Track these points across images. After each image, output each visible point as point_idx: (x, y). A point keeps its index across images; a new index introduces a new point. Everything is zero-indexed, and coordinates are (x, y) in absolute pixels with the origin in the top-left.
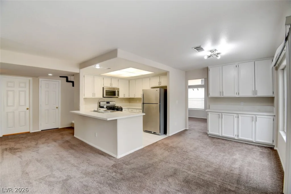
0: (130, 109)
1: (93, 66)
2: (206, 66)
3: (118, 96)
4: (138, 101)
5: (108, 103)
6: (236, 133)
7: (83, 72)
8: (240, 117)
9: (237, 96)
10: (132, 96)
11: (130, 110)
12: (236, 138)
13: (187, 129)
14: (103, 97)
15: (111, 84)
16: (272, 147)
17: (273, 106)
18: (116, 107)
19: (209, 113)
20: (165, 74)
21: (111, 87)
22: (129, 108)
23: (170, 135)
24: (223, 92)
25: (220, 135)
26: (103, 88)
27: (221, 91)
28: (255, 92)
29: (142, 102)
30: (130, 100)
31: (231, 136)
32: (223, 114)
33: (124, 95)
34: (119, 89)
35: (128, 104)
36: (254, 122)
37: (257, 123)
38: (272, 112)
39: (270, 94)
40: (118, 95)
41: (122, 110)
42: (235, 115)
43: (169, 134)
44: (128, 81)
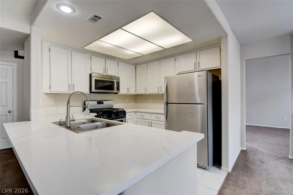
0: (138, 113)
3: (117, 92)
4: (150, 99)
5: (100, 102)
10: (140, 91)
11: (139, 115)
13: (245, 149)
14: (91, 92)
15: (105, 69)
18: (114, 109)
21: (105, 74)
22: (136, 112)
26: (90, 75)
29: (165, 101)
30: (137, 98)
33: (128, 89)
34: (118, 78)
35: (133, 104)
40: (118, 89)
41: (125, 115)
44: (135, 66)
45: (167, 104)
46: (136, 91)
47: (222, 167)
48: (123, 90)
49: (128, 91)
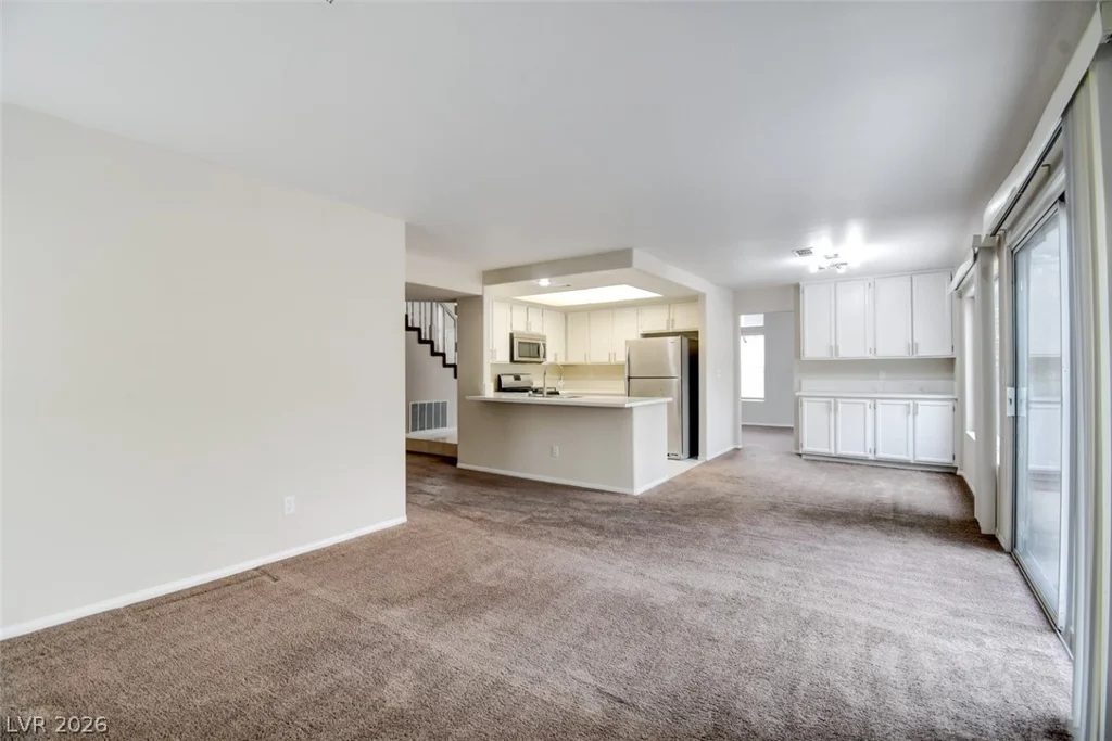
1: (534, 282)
2: (794, 282)
3: (544, 359)
5: (517, 377)
6: (870, 445)
7: (493, 294)
8: (879, 406)
9: (871, 356)
12: (871, 457)
13: (740, 447)
14: (511, 360)
15: (527, 324)
16: (953, 471)
17: (953, 379)
19: (804, 399)
20: (693, 299)
21: (526, 332)
23: (708, 459)
24: (837, 347)
25: (833, 452)
26: (511, 334)
27: (833, 344)
28: (913, 346)
31: (859, 453)
32: (839, 400)
33: (556, 355)
34: (544, 338)
36: (911, 417)
37: (918, 418)
38: (952, 393)
39: (945, 353)
40: (544, 357)
42: (868, 402)
43: (705, 455)
44: (563, 316)
45: (629, 378)
46: (566, 358)
47: (699, 457)
48: (550, 359)
49: (556, 360)
